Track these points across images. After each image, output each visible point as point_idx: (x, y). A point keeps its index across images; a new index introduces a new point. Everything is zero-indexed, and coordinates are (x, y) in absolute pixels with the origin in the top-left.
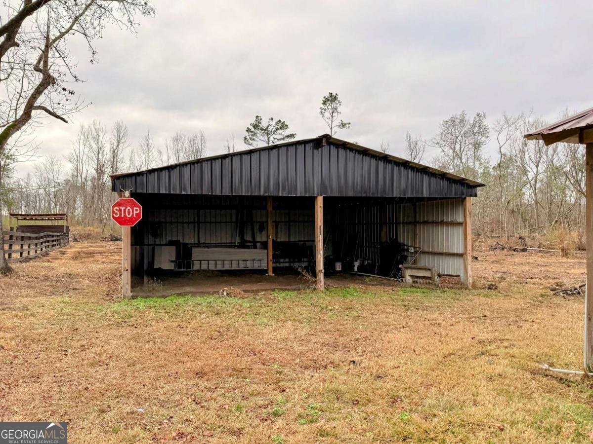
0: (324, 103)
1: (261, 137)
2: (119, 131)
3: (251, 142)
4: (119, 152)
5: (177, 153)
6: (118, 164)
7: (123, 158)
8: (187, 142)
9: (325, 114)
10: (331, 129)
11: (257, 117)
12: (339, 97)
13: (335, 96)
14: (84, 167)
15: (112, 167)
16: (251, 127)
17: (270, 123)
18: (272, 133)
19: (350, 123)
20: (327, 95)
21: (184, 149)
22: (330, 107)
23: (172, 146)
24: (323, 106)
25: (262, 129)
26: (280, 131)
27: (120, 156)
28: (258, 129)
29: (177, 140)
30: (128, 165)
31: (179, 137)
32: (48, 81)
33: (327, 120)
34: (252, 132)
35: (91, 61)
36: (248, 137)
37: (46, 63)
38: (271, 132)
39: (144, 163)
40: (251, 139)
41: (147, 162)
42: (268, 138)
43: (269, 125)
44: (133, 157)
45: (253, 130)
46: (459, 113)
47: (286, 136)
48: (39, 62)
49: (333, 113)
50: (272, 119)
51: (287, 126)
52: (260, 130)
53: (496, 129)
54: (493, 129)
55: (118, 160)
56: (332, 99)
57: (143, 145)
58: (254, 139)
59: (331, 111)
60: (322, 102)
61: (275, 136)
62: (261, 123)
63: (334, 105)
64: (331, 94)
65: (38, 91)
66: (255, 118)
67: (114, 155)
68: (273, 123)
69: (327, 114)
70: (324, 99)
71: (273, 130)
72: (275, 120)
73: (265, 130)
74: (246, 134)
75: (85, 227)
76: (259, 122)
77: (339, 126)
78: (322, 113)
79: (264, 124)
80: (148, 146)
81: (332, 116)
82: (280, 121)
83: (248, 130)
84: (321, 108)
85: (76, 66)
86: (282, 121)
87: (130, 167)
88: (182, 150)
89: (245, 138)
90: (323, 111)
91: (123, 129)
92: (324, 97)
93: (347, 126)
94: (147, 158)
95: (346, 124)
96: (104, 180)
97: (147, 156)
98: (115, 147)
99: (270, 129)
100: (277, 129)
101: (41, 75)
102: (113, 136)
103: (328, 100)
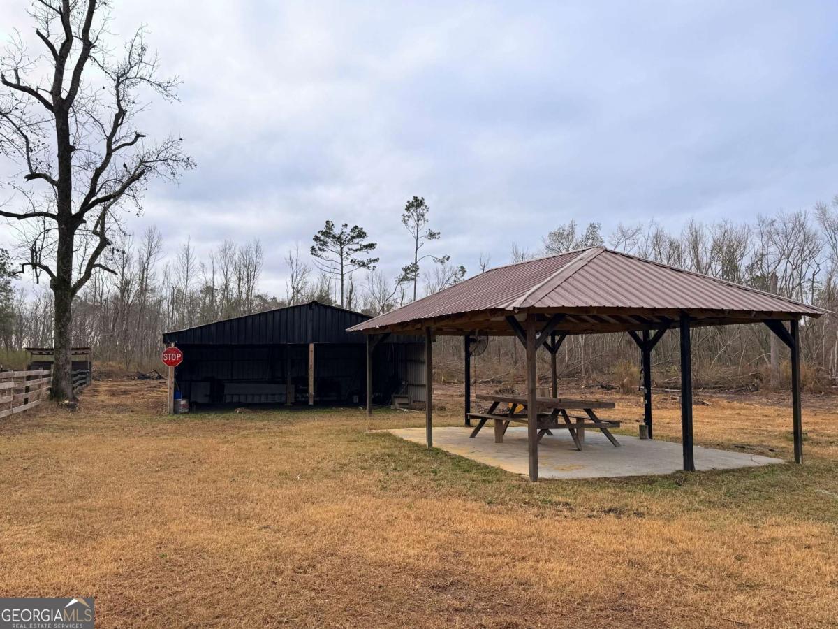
0: (408, 209)
1: (331, 248)
2: (150, 240)
3: (319, 252)
4: (149, 266)
5: (225, 266)
6: (149, 281)
7: (154, 273)
8: (238, 252)
9: (408, 222)
10: (417, 240)
11: (328, 222)
12: (426, 202)
13: (421, 201)
14: (105, 285)
15: (141, 283)
16: (319, 235)
17: (344, 231)
18: (347, 242)
19: (439, 233)
20: (411, 199)
21: (234, 262)
22: (415, 214)
23: (219, 258)
24: (406, 213)
25: (334, 237)
26: (356, 240)
27: (151, 271)
28: (329, 237)
29: (225, 250)
30: (161, 282)
31: (228, 246)
32: (104, 243)
33: (412, 230)
34: (321, 240)
35: (137, 214)
36: (316, 247)
37: (103, 228)
38: (345, 241)
39: (182, 279)
40: (320, 249)
41: (186, 277)
42: (342, 248)
43: (342, 233)
44: (168, 271)
45: (322, 238)
46: (568, 223)
47: (364, 246)
48: (96, 227)
49: (418, 220)
50: (346, 225)
51: (365, 234)
52: (331, 239)
53: (612, 242)
54: (609, 242)
55: (149, 276)
56: (417, 204)
57: (181, 256)
58: (323, 250)
59: (416, 218)
60: (405, 207)
61: (350, 246)
62: (332, 230)
63: (420, 211)
64: (416, 198)
65: (97, 253)
66: (325, 224)
67: (144, 269)
68: (348, 230)
69: (412, 222)
70: (407, 204)
71: (348, 239)
72: (351, 226)
73: (338, 239)
74: (314, 243)
75: (104, 362)
76: (331, 229)
77: (426, 236)
78: (405, 221)
79: (336, 231)
80: (187, 258)
81: (418, 225)
82: (356, 227)
83: (316, 239)
84: (403, 215)
85: (125, 223)
86: (360, 227)
87: (164, 284)
88: (232, 262)
89: (313, 248)
90: (407, 218)
91: (156, 236)
92: (408, 202)
93: (437, 236)
94: (186, 272)
95: (435, 234)
96: (130, 302)
97: (186, 270)
98: (145, 259)
99: (343, 237)
100: (353, 237)
101: (98, 238)
102: (142, 245)
103: (413, 206)
